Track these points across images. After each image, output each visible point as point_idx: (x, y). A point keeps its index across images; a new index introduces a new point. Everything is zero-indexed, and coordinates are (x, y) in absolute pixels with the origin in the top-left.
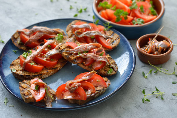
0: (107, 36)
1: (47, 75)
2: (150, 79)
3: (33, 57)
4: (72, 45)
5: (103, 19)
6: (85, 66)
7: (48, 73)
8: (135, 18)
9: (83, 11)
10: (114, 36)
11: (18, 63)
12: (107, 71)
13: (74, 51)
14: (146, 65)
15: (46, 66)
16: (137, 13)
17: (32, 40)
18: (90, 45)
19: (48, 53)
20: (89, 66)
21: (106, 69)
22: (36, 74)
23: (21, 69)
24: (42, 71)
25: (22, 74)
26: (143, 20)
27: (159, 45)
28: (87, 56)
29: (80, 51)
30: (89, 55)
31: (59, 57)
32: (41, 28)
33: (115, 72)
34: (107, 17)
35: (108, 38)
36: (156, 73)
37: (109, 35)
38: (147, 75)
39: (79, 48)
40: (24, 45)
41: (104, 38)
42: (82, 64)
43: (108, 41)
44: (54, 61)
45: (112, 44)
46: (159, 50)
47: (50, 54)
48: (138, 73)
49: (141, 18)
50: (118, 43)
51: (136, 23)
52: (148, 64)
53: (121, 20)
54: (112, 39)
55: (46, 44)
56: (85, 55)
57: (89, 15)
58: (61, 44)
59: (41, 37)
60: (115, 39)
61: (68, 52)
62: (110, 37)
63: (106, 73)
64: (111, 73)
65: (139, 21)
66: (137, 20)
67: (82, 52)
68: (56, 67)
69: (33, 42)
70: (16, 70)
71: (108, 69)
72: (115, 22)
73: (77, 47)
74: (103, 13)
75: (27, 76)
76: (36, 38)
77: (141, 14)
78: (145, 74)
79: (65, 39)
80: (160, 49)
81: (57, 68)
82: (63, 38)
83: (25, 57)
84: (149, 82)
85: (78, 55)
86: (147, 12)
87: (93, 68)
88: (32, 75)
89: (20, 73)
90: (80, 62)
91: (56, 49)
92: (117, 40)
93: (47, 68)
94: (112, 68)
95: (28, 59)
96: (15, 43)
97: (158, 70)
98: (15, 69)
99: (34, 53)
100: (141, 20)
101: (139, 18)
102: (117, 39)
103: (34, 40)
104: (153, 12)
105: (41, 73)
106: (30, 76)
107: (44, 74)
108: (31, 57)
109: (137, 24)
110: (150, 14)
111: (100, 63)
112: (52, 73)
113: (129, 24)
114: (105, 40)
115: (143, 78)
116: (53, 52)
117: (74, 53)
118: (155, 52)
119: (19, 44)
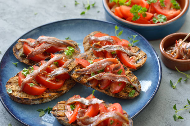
0: (132, 53)
1: (50, 99)
2: (180, 89)
3: (34, 77)
4: (83, 63)
5: (117, 17)
6: (102, 90)
7: (51, 97)
8: (155, 14)
9: (91, 6)
10: (139, 53)
11: (16, 81)
12: (128, 93)
13: (86, 71)
14: (173, 72)
15: (49, 88)
16: (157, 8)
17: (35, 53)
18: (105, 62)
19: (53, 72)
20: (106, 89)
21: (126, 91)
22: (36, 98)
23: (19, 89)
24: (44, 94)
25: (19, 96)
26: (165, 17)
27: (187, 47)
28: (102, 77)
29: (94, 70)
30: (105, 76)
31: (66, 77)
32: (49, 39)
33: (138, 93)
34: (121, 15)
35: (132, 55)
36: (186, 81)
37: (133, 51)
38: (175, 84)
39: (91, 68)
40: (26, 58)
41: (128, 55)
42: (97, 87)
43: (132, 58)
44: (60, 82)
45: (137, 63)
46: (187, 53)
47: (55, 74)
48: (164, 82)
49: (162, 14)
50: (143, 62)
51: (157, 21)
52: (176, 70)
53: (139, 18)
54: (137, 56)
55: (52, 60)
56: (100, 77)
57: (99, 12)
58: (70, 60)
59: (46, 49)
60: (141, 57)
61: (79, 73)
62: (135, 54)
63: (127, 96)
64: (133, 96)
65: (160, 18)
66: (158, 16)
67: (96, 73)
68: (61, 89)
69: (37, 55)
70: (13, 91)
71: (129, 90)
72: (132, 21)
73: (90, 66)
74: (116, 11)
75: (24, 99)
76: (41, 51)
77: (161, 8)
78: (173, 84)
79: (76, 53)
80: (188, 51)
81: (63, 91)
82: (74, 52)
83: (25, 75)
84: (179, 93)
85: (91, 76)
86: (168, 6)
87: (111, 91)
88: (31, 98)
89: (17, 95)
90: (94, 85)
91: (63, 67)
92: (143, 59)
93: (51, 90)
94: (134, 88)
95: (28, 78)
96: (17, 56)
97: (188, 78)
98: (12, 89)
99: (37, 70)
100: (163, 17)
101: (161, 15)
102: (144, 57)
103: (38, 53)
104: (175, 5)
105: (42, 97)
106: (28, 99)
107: (46, 98)
108: (31, 76)
109: (159, 22)
110: (172, 9)
111: (120, 85)
112: (56, 96)
113: (149, 22)
114: (128, 57)
115: (172, 89)
116: (60, 71)
117: (87, 74)
118: (184, 57)
119: (21, 56)
